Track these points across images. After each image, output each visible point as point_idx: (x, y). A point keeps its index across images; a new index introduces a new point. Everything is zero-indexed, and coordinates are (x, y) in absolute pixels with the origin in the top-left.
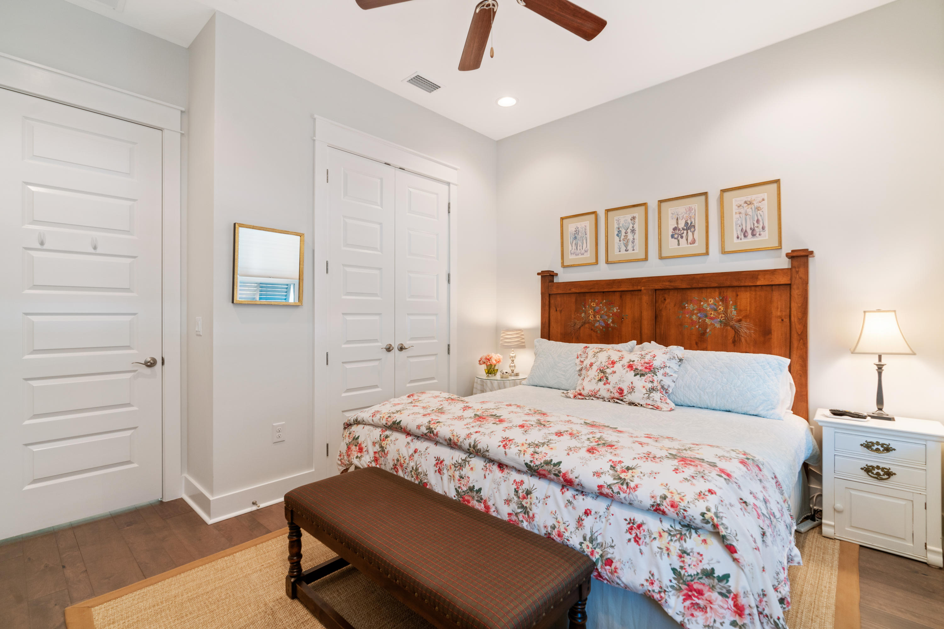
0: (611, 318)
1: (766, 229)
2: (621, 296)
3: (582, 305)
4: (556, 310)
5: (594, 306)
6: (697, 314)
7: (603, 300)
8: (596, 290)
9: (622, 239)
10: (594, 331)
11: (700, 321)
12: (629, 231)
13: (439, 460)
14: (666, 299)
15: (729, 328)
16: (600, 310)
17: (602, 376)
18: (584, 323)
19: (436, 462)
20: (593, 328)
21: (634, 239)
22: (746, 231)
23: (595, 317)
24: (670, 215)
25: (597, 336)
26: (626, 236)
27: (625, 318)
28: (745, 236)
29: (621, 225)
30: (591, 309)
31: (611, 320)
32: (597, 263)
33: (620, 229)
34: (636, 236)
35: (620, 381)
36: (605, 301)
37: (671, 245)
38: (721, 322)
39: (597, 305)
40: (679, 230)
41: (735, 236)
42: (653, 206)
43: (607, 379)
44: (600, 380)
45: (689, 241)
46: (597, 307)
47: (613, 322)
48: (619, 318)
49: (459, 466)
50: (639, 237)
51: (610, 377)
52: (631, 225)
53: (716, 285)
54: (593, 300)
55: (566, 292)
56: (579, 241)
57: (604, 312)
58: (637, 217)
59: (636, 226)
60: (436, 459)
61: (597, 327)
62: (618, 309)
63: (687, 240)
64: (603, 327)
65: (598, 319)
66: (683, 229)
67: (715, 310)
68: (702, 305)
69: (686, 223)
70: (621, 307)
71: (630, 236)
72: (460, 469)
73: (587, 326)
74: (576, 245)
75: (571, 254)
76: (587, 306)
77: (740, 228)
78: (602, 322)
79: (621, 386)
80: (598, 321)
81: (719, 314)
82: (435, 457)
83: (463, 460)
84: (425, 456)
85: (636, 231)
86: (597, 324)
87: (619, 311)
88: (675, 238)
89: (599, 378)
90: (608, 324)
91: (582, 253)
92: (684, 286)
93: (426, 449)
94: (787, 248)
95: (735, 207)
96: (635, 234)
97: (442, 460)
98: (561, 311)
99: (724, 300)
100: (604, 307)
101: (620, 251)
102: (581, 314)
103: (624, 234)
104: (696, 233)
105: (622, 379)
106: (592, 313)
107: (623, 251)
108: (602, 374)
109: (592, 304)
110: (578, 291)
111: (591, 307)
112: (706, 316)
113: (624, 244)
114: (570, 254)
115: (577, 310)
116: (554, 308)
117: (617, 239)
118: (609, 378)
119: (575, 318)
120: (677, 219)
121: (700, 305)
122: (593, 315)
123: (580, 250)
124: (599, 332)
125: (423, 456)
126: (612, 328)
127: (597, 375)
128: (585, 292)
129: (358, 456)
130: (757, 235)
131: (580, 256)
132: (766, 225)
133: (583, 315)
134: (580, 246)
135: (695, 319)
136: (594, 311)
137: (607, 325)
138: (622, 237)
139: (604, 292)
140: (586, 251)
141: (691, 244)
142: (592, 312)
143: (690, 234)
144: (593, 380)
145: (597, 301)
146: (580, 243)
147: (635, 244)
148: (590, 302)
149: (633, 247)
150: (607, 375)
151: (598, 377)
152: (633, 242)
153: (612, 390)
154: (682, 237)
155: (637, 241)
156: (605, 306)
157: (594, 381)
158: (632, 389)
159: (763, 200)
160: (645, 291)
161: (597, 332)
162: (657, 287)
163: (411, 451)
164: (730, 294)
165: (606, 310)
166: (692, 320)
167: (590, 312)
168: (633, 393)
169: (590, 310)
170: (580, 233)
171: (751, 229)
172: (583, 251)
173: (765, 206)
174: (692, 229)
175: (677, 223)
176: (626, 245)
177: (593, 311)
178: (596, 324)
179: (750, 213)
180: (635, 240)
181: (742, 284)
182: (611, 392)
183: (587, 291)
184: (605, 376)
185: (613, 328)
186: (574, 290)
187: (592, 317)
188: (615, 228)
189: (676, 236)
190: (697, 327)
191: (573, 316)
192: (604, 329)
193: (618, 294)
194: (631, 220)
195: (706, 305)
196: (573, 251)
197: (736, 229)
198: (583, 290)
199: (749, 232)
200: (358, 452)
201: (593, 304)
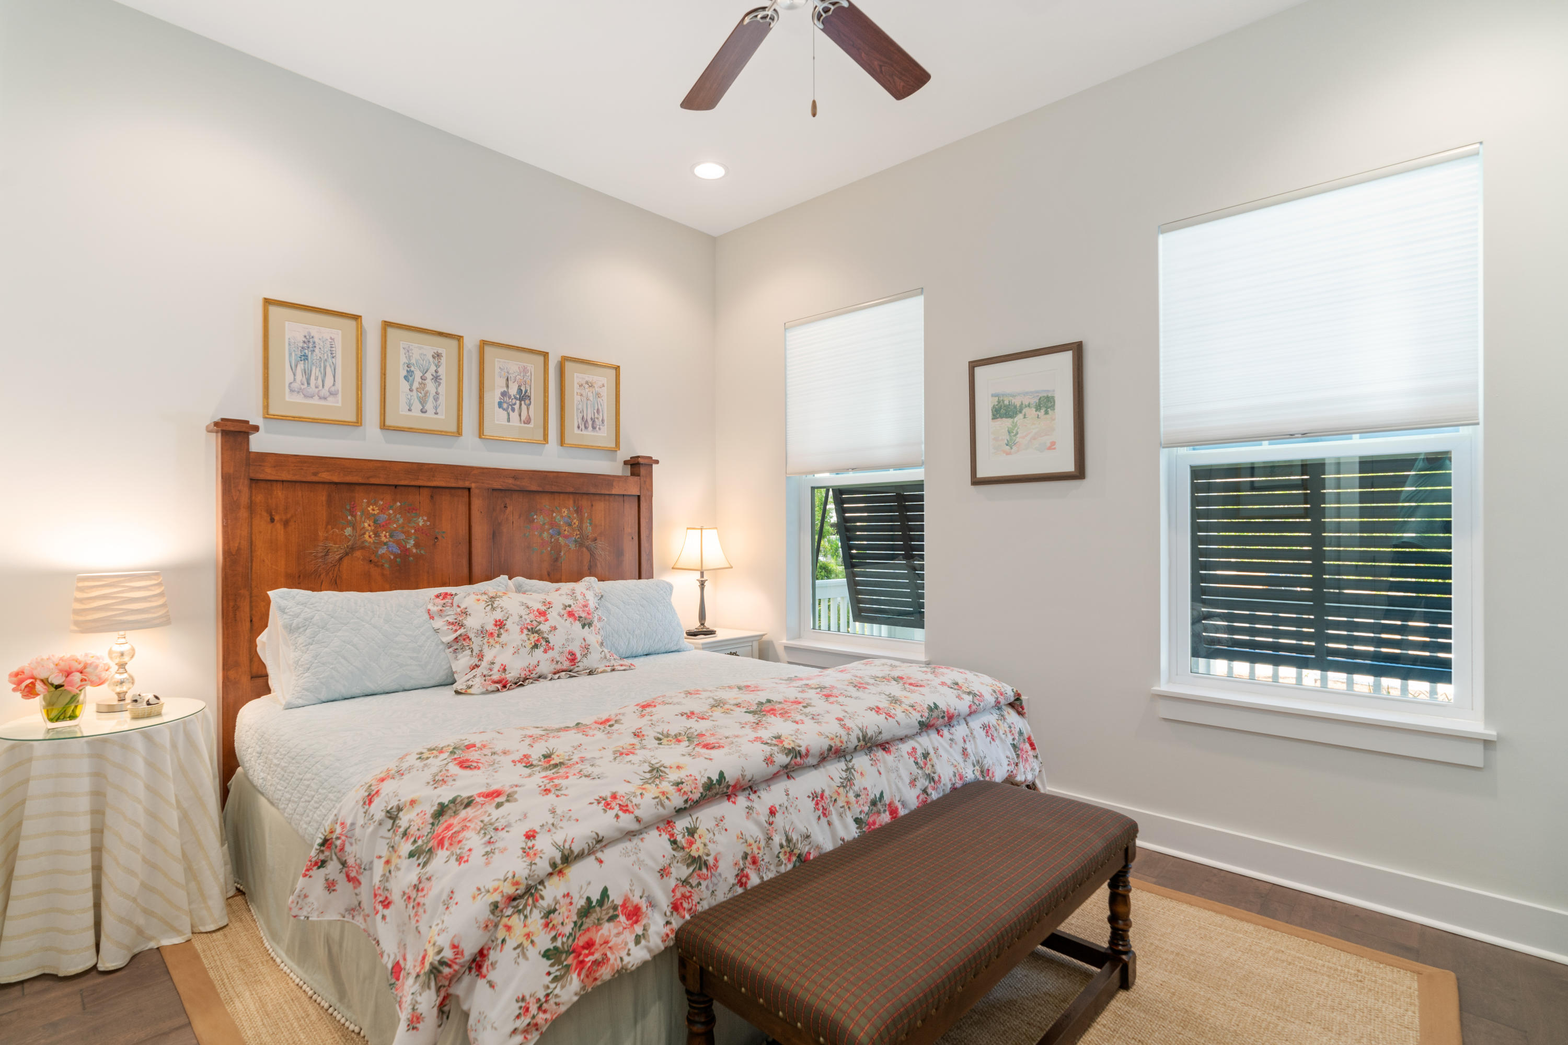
0: (413, 537)
1: (605, 423)
2: (432, 497)
3: (347, 510)
4: (272, 520)
5: (376, 512)
6: (549, 529)
7: (396, 503)
8: (382, 481)
9: (414, 388)
10: (376, 565)
11: (553, 540)
12: (429, 376)
13: (816, 797)
14: (508, 505)
15: (584, 549)
16: (389, 521)
17: (536, 638)
18: (352, 549)
19: (814, 802)
20: (373, 558)
21: (437, 393)
22: (587, 421)
23: (377, 535)
24: (497, 370)
25: (383, 575)
26: (423, 384)
27: (440, 538)
28: (586, 428)
29: (413, 361)
30: (369, 518)
31: (412, 542)
32: (358, 422)
33: (412, 369)
34: (442, 390)
35: (567, 640)
36: (398, 504)
37: (496, 418)
38: (576, 541)
39: (382, 510)
40: (510, 397)
41: (576, 425)
42: (470, 344)
43: (547, 641)
44: (536, 646)
45: (523, 418)
46: (382, 515)
47: (417, 545)
48: (430, 537)
49: (848, 782)
50: (446, 389)
51: (551, 638)
52: (433, 368)
53: (571, 490)
54: (372, 501)
55: (304, 479)
56: (314, 368)
57: (398, 526)
58: (444, 355)
59: (442, 371)
60: (811, 799)
61: (382, 556)
62: (428, 520)
63: (520, 415)
64: (396, 556)
65: (383, 539)
66: (516, 398)
67: (570, 525)
68: (555, 517)
69: (520, 390)
70: (433, 516)
71: (431, 386)
72: (851, 785)
73: (358, 554)
74: (307, 374)
75: (292, 391)
76: (359, 513)
77: (581, 415)
78: (394, 545)
79: (569, 648)
80: (385, 544)
81: (574, 530)
82: (809, 797)
83: (846, 771)
84: (794, 806)
85: (441, 379)
86: (383, 551)
87: (428, 523)
88: (504, 409)
89: (533, 644)
90: (407, 550)
91: (322, 394)
92: (534, 487)
93: (787, 795)
94: (625, 454)
95: (576, 386)
96: (439, 385)
97: (820, 793)
98: (286, 523)
99: (579, 511)
100: (398, 516)
101: (410, 410)
102: (343, 529)
103: (420, 380)
104: (532, 407)
105: (569, 637)
106: (369, 528)
107: (416, 412)
108: (536, 635)
109: (369, 509)
110: (336, 479)
111: (368, 516)
112: (559, 533)
113: (419, 398)
114: (287, 390)
115: (332, 521)
116: (265, 514)
117: (404, 385)
118: (550, 640)
119: (327, 539)
120: (507, 379)
121: (552, 517)
122: (372, 531)
123: (317, 387)
124: (387, 566)
125: (791, 810)
126: (415, 556)
127: (526, 638)
128: (357, 482)
129: (637, 936)
130: (597, 429)
131: (315, 401)
132: (605, 419)
133: (348, 531)
134: (316, 379)
135: (546, 538)
136: (374, 522)
137: (405, 552)
138: (416, 385)
139: (396, 486)
140: (333, 394)
141: (525, 423)
142: (369, 525)
143: (524, 407)
144: (522, 650)
145: (381, 503)
146: (315, 372)
147: (439, 402)
148: (364, 505)
149: (436, 408)
150: (545, 635)
151: (530, 642)
152: (436, 399)
153: (558, 659)
154: (513, 410)
155: (442, 399)
156: (399, 513)
157: (524, 651)
158: (586, 648)
159: (604, 386)
160: (477, 491)
161: (382, 565)
162: (496, 485)
163: (763, 817)
164: (585, 503)
165: (401, 521)
166: (543, 539)
167: (366, 525)
168: (589, 655)
169: (364, 522)
170: (317, 350)
171: (591, 419)
172: (324, 392)
173: (604, 392)
174: (527, 402)
175: (508, 386)
176: (423, 402)
177: (372, 524)
178: (380, 550)
179: (591, 398)
180: (440, 397)
181: (599, 492)
182: (557, 662)
183: (361, 481)
184: (543, 638)
185: (418, 557)
186: (325, 476)
187: (370, 536)
188: (402, 363)
189: (505, 406)
190: (549, 549)
191: (321, 534)
192: (398, 560)
193: (425, 492)
194: (433, 357)
195: (559, 517)
196: (296, 386)
197: (577, 415)
198: (349, 479)
199: (590, 423)
200: (632, 925)
201: (373, 510)
